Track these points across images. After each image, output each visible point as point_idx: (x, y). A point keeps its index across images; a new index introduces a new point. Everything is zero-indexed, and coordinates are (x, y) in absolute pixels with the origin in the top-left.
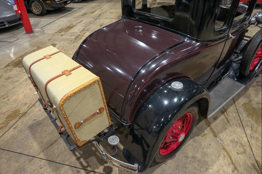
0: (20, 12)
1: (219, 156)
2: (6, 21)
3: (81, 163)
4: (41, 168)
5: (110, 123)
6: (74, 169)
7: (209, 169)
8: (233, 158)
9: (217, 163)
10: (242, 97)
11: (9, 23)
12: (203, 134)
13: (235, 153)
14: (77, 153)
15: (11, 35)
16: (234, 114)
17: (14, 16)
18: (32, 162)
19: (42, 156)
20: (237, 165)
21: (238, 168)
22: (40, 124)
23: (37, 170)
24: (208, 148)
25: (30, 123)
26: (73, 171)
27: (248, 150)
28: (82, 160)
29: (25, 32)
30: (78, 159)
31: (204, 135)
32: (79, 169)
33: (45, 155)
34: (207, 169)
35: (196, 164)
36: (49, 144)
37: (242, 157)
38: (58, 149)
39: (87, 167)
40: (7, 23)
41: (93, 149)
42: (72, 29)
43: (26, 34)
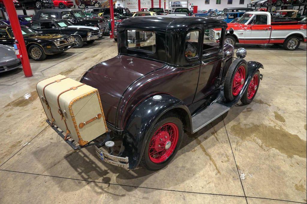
0: (21, 56)
1: (206, 165)
2: (6, 65)
3: (82, 177)
4: (46, 182)
5: (106, 129)
6: (76, 181)
7: (196, 174)
8: (217, 165)
9: (204, 170)
10: (233, 121)
11: (9, 67)
12: (193, 150)
13: (220, 162)
14: (79, 170)
15: (10, 79)
16: (223, 134)
17: (13, 60)
18: (37, 178)
19: (46, 173)
20: (220, 170)
21: (221, 172)
22: (44, 150)
23: (42, 184)
24: (196, 160)
25: (34, 150)
26: (75, 182)
27: (232, 159)
28: (83, 174)
29: (24, 76)
30: (80, 174)
31: (194, 151)
32: (81, 181)
33: (49, 173)
34: (194, 175)
35: (185, 172)
36: (53, 165)
37: (225, 164)
38: (62, 167)
39: (88, 179)
40: (7, 67)
41: (94, 165)
42: (73, 72)
43: (25, 77)
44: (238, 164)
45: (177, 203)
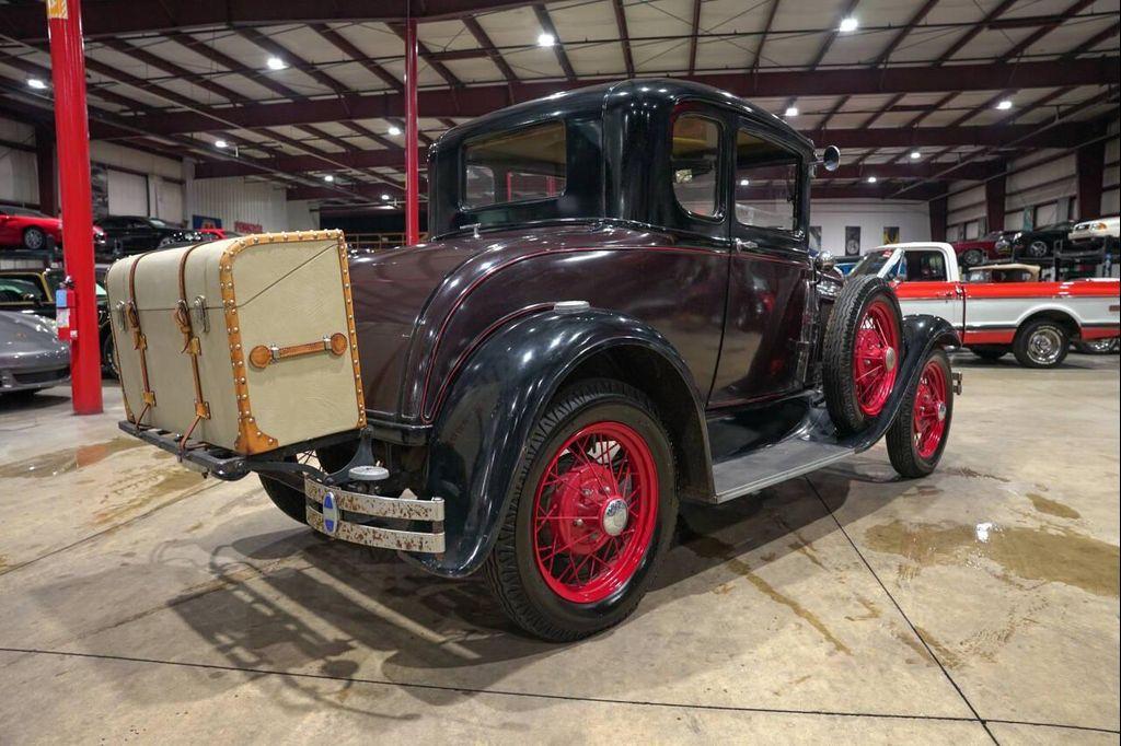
0: (74, 333)
1: (782, 627)
2: (11, 369)
3: (234, 658)
4: (59, 675)
5: (360, 415)
6: (201, 670)
7: (738, 654)
8: (831, 629)
9: (772, 642)
10: (870, 516)
11: (19, 377)
12: (720, 589)
13: (843, 620)
14: (222, 638)
16: (838, 548)
17: (42, 357)
18: (24, 662)
19: (70, 647)
20: (845, 641)
21: (852, 647)
22: (85, 583)
23: (39, 679)
24: (735, 614)
25: (43, 582)
26: (196, 674)
27: (888, 610)
28: (240, 652)
31: (725, 591)
32: (224, 670)
33: (88, 646)
34: (731, 656)
35: (691, 648)
36: (111, 623)
37: (866, 627)
38: (147, 631)
39: (258, 664)
41: (292, 627)
43: (75, 415)
44: (920, 624)
45: (661, 744)
